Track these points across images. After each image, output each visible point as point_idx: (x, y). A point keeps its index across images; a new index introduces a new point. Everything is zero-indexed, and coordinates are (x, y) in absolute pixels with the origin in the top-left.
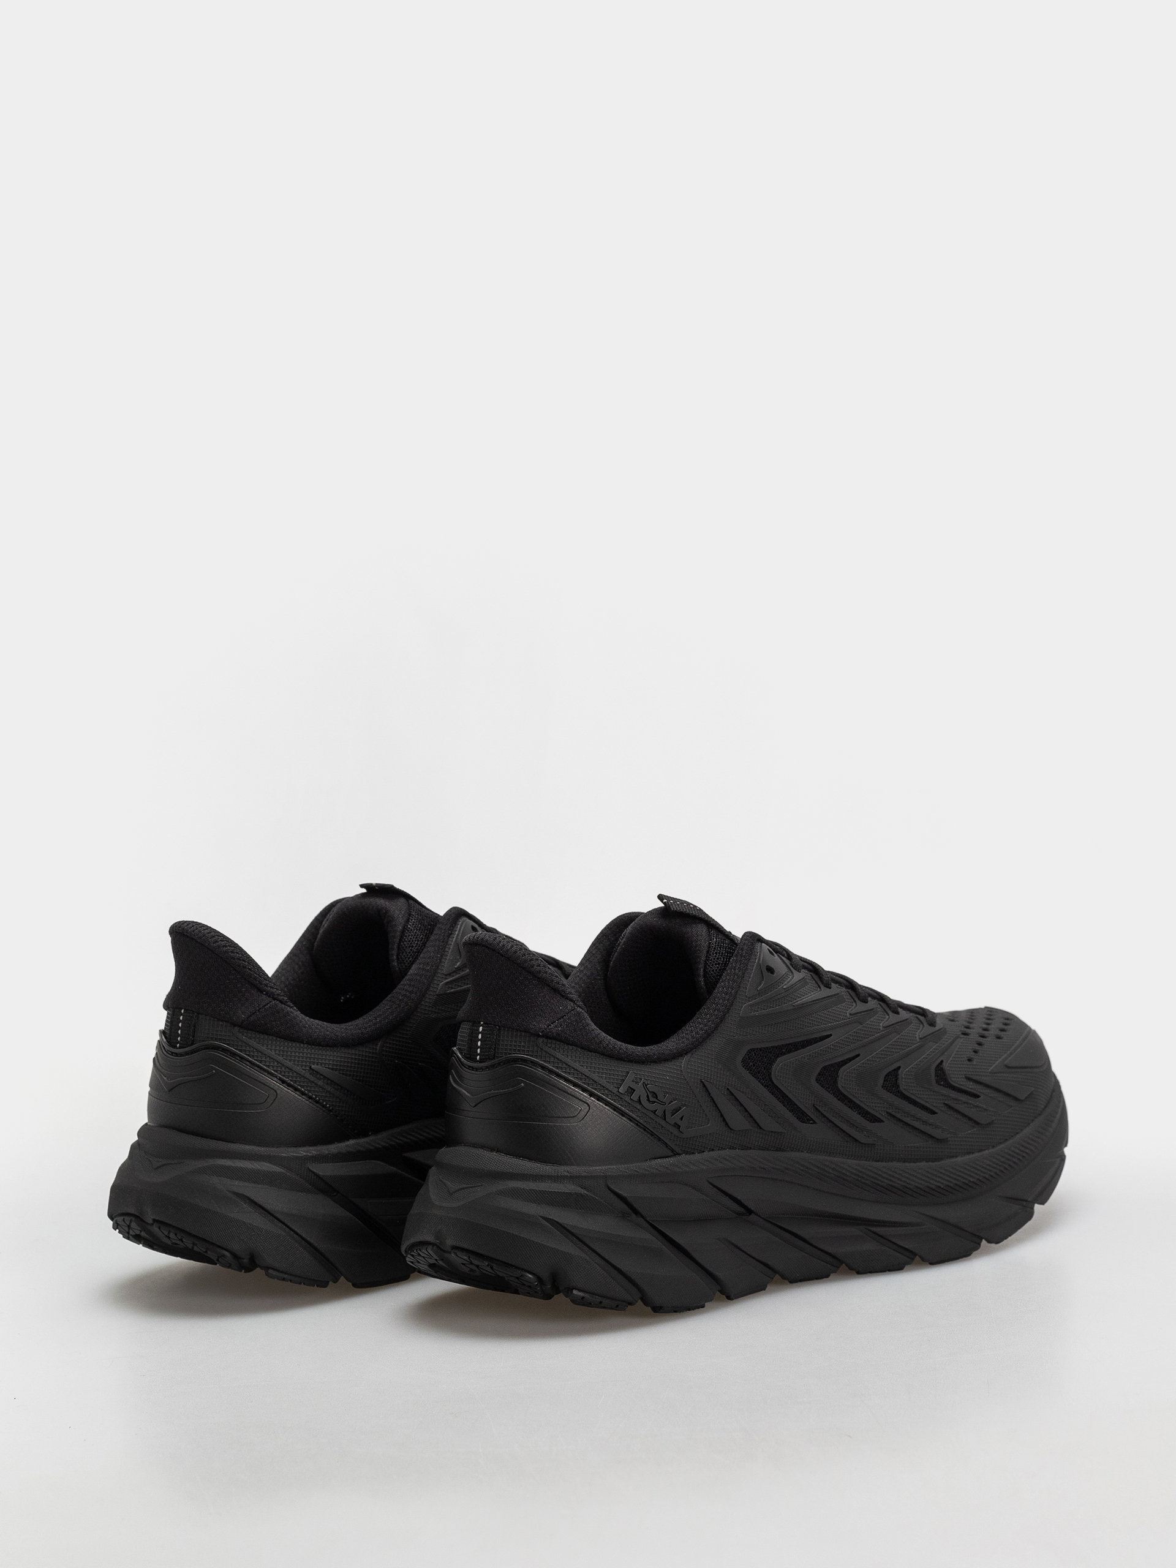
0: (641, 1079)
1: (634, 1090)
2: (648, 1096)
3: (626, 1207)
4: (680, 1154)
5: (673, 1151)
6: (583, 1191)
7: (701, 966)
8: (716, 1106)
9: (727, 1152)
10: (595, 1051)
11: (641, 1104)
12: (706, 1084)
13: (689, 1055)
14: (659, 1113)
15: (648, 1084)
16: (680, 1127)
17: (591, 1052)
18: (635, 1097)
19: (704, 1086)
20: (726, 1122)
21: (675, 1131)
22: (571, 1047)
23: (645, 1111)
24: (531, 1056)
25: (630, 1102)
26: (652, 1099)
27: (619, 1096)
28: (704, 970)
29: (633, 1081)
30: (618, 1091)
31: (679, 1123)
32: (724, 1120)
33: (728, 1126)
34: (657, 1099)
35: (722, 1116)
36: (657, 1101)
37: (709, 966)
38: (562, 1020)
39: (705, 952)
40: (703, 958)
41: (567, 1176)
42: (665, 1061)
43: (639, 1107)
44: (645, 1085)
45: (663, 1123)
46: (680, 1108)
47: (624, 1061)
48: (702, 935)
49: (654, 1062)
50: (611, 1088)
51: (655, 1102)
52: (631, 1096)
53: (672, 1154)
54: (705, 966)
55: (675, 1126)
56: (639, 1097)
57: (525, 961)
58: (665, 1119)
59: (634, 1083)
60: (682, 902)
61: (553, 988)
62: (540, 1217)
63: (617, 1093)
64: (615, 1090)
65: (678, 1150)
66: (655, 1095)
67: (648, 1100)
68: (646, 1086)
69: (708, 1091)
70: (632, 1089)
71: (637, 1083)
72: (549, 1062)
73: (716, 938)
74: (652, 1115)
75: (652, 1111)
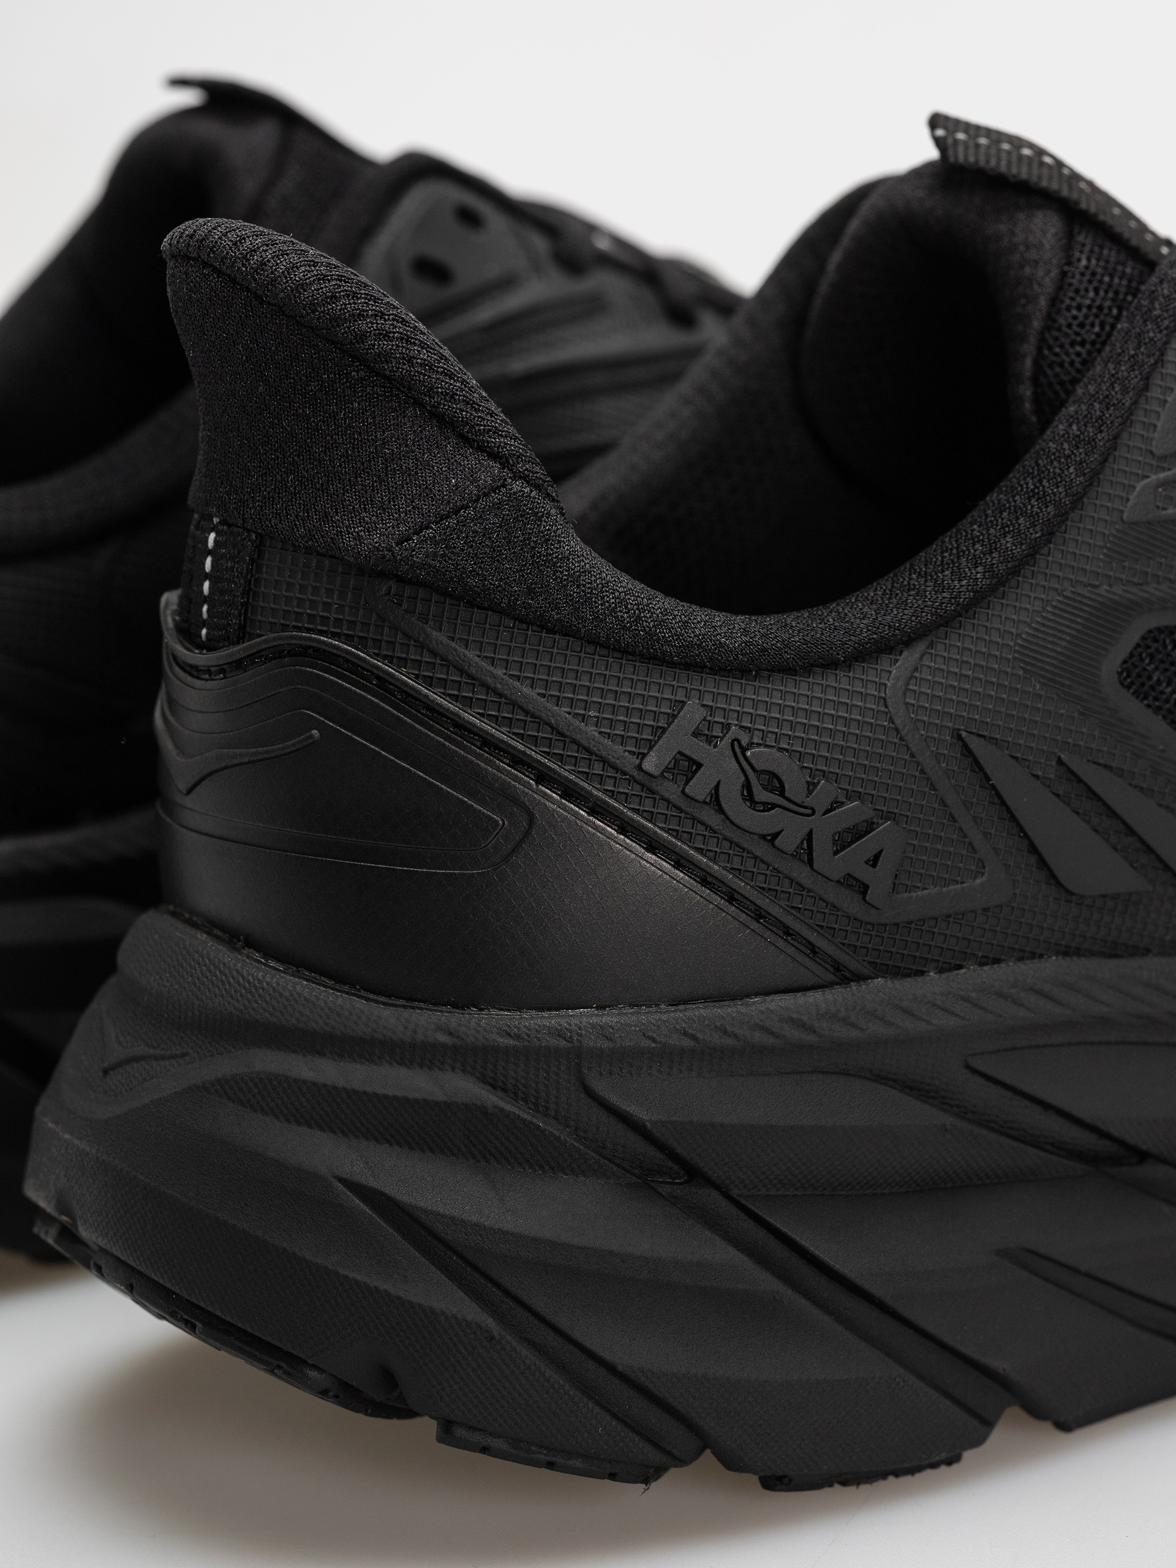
0: (726, 727)
1: (699, 766)
2: (747, 785)
3: (651, 1151)
4: (860, 978)
5: (837, 967)
6: (491, 1099)
7: (1029, 348)
8: (1013, 818)
9: (1052, 967)
10: (568, 632)
11: (721, 810)
12: (974, 743)
13: (921, 647)
14: (789, 841)
15: (751, 745)
16: (867, 887)
17: (551, 631)
18: (700, 787)
19: (967, 751)
20: (1050, 870)
21: (850, 903)
22: (478, 614)
23: (735, 836)
24: (348, 639)
25: (682, 803)
26: (761, 795)
27: (646, 784)
28: (1036, 362)
29: (696, 734)
30: (639, 768)
31: (864, 873)
32: (1043, 863)
33: (1059, 884)
34: (782, 794)
35: (1033, 849)
36: (780, 800)
37: (1050, 348)
38: (453, 521)
39: (1043, 302)
40: (1036, 324)
41: (444, 1046)
42: (824, 666)
43: (712, 818)
44: (738, 749)
45: (801, 873)
46: (870, 826)
47: (672, 665)
48: (1040, 246)
49: (787, 670)
50: (618, 752)
51: (774, 806)
52: (687, 783)
53: (831, 977)
54: (1039, 350)
55: (849, 886)
56: (717, 787)
57: (336, 320)
58: (810, 862)
59: (701, 743)
60: (996, 136)
61: (433, 415)
62: (341, 1180)
63: (635, 773)
64: (629, 762)
65: (852, 963)
66: (774, 782)
67: (748, 795)
68: (744, 750)
69: (981, 769)
70: (694, 762)
71: (710, 740)
72: (402, 663)
73: (1089, 259)
74: (761, 850)
75: (763, 837)
